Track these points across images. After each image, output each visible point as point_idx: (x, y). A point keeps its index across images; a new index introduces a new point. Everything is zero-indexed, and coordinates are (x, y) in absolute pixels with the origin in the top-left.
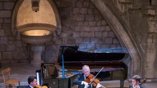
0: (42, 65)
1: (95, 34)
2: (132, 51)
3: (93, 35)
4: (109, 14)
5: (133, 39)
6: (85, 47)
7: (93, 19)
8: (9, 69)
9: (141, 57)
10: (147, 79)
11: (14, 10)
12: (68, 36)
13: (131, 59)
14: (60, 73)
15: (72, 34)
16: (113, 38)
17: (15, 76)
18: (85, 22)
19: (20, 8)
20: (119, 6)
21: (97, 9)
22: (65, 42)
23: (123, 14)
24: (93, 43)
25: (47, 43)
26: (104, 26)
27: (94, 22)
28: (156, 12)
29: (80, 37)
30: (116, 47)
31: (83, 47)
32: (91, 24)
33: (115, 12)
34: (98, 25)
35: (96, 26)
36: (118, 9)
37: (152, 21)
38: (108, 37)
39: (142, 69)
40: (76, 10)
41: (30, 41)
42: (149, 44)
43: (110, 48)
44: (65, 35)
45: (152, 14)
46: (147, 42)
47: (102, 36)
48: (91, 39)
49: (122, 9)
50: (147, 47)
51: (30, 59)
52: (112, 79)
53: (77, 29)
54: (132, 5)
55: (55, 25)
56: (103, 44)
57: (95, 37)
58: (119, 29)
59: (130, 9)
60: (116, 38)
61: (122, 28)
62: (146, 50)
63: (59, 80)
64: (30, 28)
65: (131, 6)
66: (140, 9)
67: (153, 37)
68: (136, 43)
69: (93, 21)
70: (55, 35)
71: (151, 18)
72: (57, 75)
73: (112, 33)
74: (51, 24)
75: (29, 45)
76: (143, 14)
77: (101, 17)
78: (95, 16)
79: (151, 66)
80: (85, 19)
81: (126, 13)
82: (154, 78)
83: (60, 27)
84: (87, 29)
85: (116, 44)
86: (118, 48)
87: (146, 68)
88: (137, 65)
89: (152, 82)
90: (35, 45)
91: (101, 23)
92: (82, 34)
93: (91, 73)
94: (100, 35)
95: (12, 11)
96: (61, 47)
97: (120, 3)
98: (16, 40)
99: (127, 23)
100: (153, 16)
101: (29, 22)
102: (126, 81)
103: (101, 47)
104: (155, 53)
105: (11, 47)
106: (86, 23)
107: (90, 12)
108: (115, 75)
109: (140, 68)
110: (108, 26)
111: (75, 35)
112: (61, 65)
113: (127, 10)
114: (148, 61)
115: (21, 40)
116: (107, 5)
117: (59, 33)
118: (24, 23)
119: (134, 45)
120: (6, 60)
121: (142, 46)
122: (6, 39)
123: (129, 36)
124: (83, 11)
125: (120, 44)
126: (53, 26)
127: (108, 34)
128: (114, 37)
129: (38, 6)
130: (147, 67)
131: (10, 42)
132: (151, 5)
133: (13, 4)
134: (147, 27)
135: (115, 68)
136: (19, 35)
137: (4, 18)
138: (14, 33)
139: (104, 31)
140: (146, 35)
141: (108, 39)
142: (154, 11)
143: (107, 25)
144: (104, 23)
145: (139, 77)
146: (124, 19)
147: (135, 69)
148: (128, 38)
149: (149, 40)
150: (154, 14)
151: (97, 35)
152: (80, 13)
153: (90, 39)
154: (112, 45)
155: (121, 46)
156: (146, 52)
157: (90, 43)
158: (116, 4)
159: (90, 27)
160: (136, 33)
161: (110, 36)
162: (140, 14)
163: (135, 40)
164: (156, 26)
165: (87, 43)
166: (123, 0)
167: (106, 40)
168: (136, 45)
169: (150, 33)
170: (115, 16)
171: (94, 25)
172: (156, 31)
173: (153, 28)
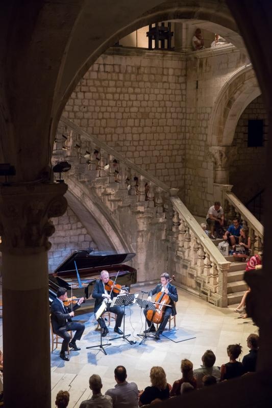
1: (70, 238)
3: (69, 240)
5: (124, 240)
6: (60, 255)
7: (68, 222)
10: (139, 282)
16: (90, 242)
18: (60, 226)
20: (108, 204)
21: (72, 210)
23: (112, 212)
26: (79, 228)
27: (69, 225)
28: (144, 208)
31: (58, 256)
32: (66, 227)
34: (73, 228)
35: (71, 229)
36: (107, 207)
37: (140, 218)
38: (85, 241)
42: (139, 243)
45: (141, 211)
46: (137, 242)
47: (78, 241)
48: (67, 246)
49: (111, 207)
50: (137, 246)
54: (121, 203)
57: (71, 242)
59: (119, 207)
60: (93, 241)
62: (137, 251)
65: (121, 204)
66: (129, 206)
67: (142, 236)
68: (127, 243)
69: (67, 224)
71: (141, 215)
73: (89, 236)
76: (133, 212)
77: (76, 219)
78: (69, 219)
80: (59, 222)
81: (115, 211)
82: (146, 281)
84: (62, 234)
89: (145, 285)
91: (77, 225)
92: (56, 240)
93: (110, 278)
94: (75, 239)
97: (109, 200)
100: (143, 213)
104: (145, 253)
110: (84, 229)
113: (117, 208)
114: (139, 262)
121: (133, 246)
125: (97, 248)
127: (85, 237)
128: (91, 239)
130: (138, 269)
134: (137, 225)
139: (79, 235)
140: (136, 233)
141: (85, 243)
143: (83, 227)
144: (79, 225)
145: (167, 275)
146: (113, 218)
149: (139, 239)
150: (143, 211)
151: (73, 240)
155: (99, 250)
156: (137, 252)
157: (65, 250)
158: (105, 203)
159: (65, 231)
160: (126, 232)
161: (87, 240)
162: (129, 212)
163: (126, 241)
164: (145, 223)
165: (62, 250)
166: (112, 198)
167: (83, 245)
168: (126, 245)
169: (139, 231)
170: (104, 215)
171: (70, 228)
172: (145, 229)
173: (142, 225)
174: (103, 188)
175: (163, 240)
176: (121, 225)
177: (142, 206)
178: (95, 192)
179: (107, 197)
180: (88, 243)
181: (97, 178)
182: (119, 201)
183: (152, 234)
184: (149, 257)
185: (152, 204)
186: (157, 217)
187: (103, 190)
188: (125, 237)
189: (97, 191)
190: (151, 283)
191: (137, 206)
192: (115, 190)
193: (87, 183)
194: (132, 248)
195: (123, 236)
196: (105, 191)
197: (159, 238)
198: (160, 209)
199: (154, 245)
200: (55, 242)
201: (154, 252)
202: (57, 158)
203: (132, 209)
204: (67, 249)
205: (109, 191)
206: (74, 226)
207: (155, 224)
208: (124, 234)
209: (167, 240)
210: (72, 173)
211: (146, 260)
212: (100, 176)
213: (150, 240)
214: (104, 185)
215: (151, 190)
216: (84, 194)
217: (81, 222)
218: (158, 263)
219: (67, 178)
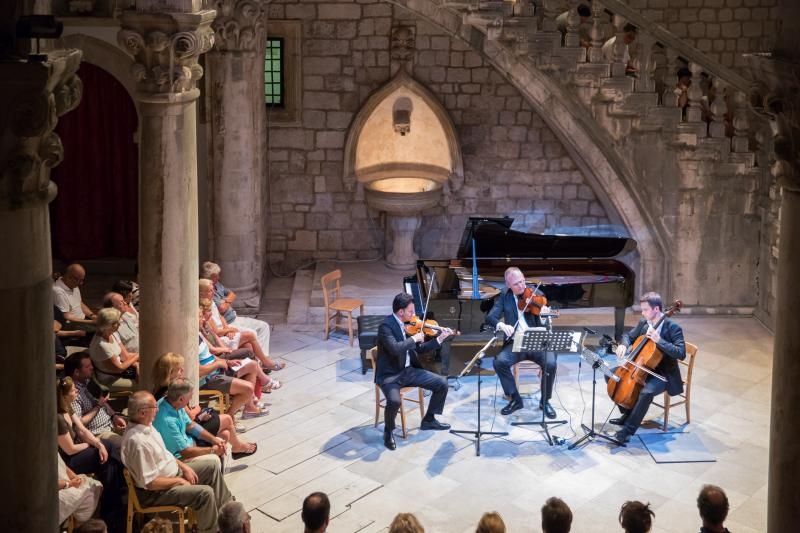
0: (420, 264)
1: (544, 189)
2: (641, 235)
3: (541, 194)
4: (583, 142)
5: (643, 206)
7: (541, 155)
8: (337, 274)
9: (665, 251)
11: (350, 132)
12: (477, 194)
13: (638, 255)
14: (463, 285)
15: (489, 190)
16: (590, 202)
17: (351, 290)
18: (522, 161)
19: (366, 125)
20: (607, 123)
21: (551, 130)
22: (471, 209)
23: (617, 142)
24: (540, 213)
25: (430, 210)
26: (567, 170)
27: (544, 161)
28: (698, 138)
29: (508, 197)
30: (598, 223)
32: (536, 165)
33: (599, 139)
34: (552, 168)
35: (548, 170)
36: (604, 130)
37: (688, 160)
38: (578, 199)
39: (666, 280)
40: (499, 133)
41: (387, 205)
42: (683, 217)
43: (581, 225)
44: (470, 192)
45: (688, 144)
46: (677, 213)
47: (563, 196)
48: (536, 204)
49: (614, 130)
50: (676, 226)
51: (384, 250)
52: (591, 304)
53: (501, 177)
54: (639, 122)
55: (448, 167)
56: (564, 216)
57: (545, 199)
58: (606, 179)
59: (634, 131)
60: (597, 200)
61: (614, 176)
62: (676, 233)
63: (460, 303)
64: (385, 174)
65: (637, 124)
66: (659, 131)
67: (692, 201)
68: (652, 213)
69: (539, 159)
70: (447, 190)
71: (688, 154)
72: (459, 290)
73: (588, 189)
74: (438, 164)
75: (382, 215)
76: (668, 144)
77: (559, 150)
78: (544, 148)
79: (688, 273)
80: (520, 153)
81: (624, 139)
82: (698, 305)
83: (460, 172)
84: (527, 178)
85: (598, 217)
86: (602, 226)
87: (676, 279)
88: (655, 269)
89: (693, 314)
90: (399, 215)
91: (561, 164)
92: (513, 190)
94: (557, 192)
95: (347, 131)
96: (471, 219)
97: (609, 115)
98: (352, 202)
99: (629, 164)
100: (693, 149)
101: (386, 158)
102: (628, 311)
103: (559, 222)
104: (698, 241)
105: (340, 220)
106: (523, 164)
107: (533, 136)
108: (600, 294)
109: (662, 277)
110: (577, 172)
111: (496, 193)
112: (468, 265)
113: (628, 132)
114: (682, 259)
115: (365, 202)
116: (578, 121)
117: (457, 186)
118: (374, 161)
119: (646, 221)
120: (328, 250)
121: (667, 221)
122: (329, 198)
123: (633, 196)
124: (517, 133)
125: (606, 217)
126: (441, 170)
127: (578, 190)
128: (593, 197)
129: (407, 121)
130: (679, 274)
131: (340, 207)
132: (685, 120)
133: (351, 115)
134: (678, 175)
135: (603, 277)
136: (360, 189)
137: (325, 150)
138: (349, 186)
139: (566, 184)
140: (675, 194)
141: (578, 203)
142: (694, 137)
143: (575, 168)
144: (567, 163)
146: (619, 154)
147: (649, 280)
148: (631, 201)
149: (684, 208)
150: (694, 144)
151: (550, 194)
152: (509, 140)
153: (533, 202)
154: (587, 219)
155: (609, 222)
156: (676, 237)
157: (532, 213)
158: (600, 119)
159: (533, 173)
160: (650, 188)
161: (583, 197)
162: (660, 145)
163: (650, 209)
164: (700, 172)
165: (526, 212)
166: (616, 109)
167: (572, 206)
168: (651, 219)
169: (685, 190)
170: (598, 147)
171: (544, 168)
172: (700, 187)
173: (692, 176)
174: (595, 88)
175: (748, 216)
176: (638, 172)
177: (692, 133)
178: (577, 94)
179: (605, 107)
180: (586, 203)
181: (582, 65)
182: (633, 117)
183: (719, 200)
184: (709, 251)
185: (719, 129)
186: (730, 161)
187: (593, 92)
188: (648, 199)
189: (582, 92)
190: (710, 310)
191: (678, 132)
192: (624, 94)
193: (558, 74)
194: (664, 225)
195: (642, 196)
196: (599, 92)
197: (736, 210)
198: (741, 144)
199: (724, 225)
200: (511, 194)
201: (722, 242)
202: (488, 18)
203: (666, 138)
204: (536, 211)
205: (609, 93)
206: (554, 165)
207: (727, 177)
208: (643, 192)
209: (756, 217)
210: (522, 52)
211: (701, 257)
212: (588, 60)
213: (712, 212)
214: (596, 80)
215: (720, 97)
216: (552, 97)
217: (571, 158)
218: (731, 266)
219: (514, 61)
